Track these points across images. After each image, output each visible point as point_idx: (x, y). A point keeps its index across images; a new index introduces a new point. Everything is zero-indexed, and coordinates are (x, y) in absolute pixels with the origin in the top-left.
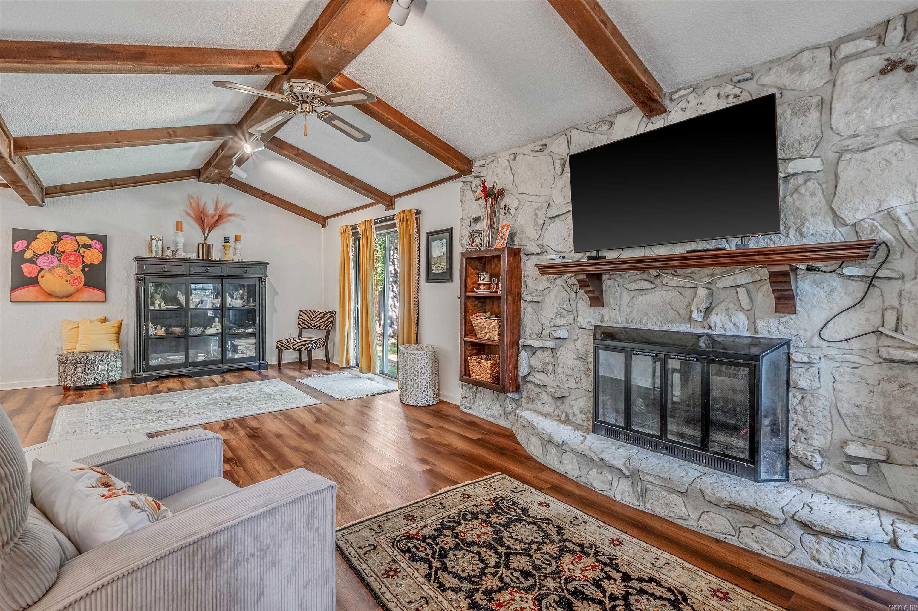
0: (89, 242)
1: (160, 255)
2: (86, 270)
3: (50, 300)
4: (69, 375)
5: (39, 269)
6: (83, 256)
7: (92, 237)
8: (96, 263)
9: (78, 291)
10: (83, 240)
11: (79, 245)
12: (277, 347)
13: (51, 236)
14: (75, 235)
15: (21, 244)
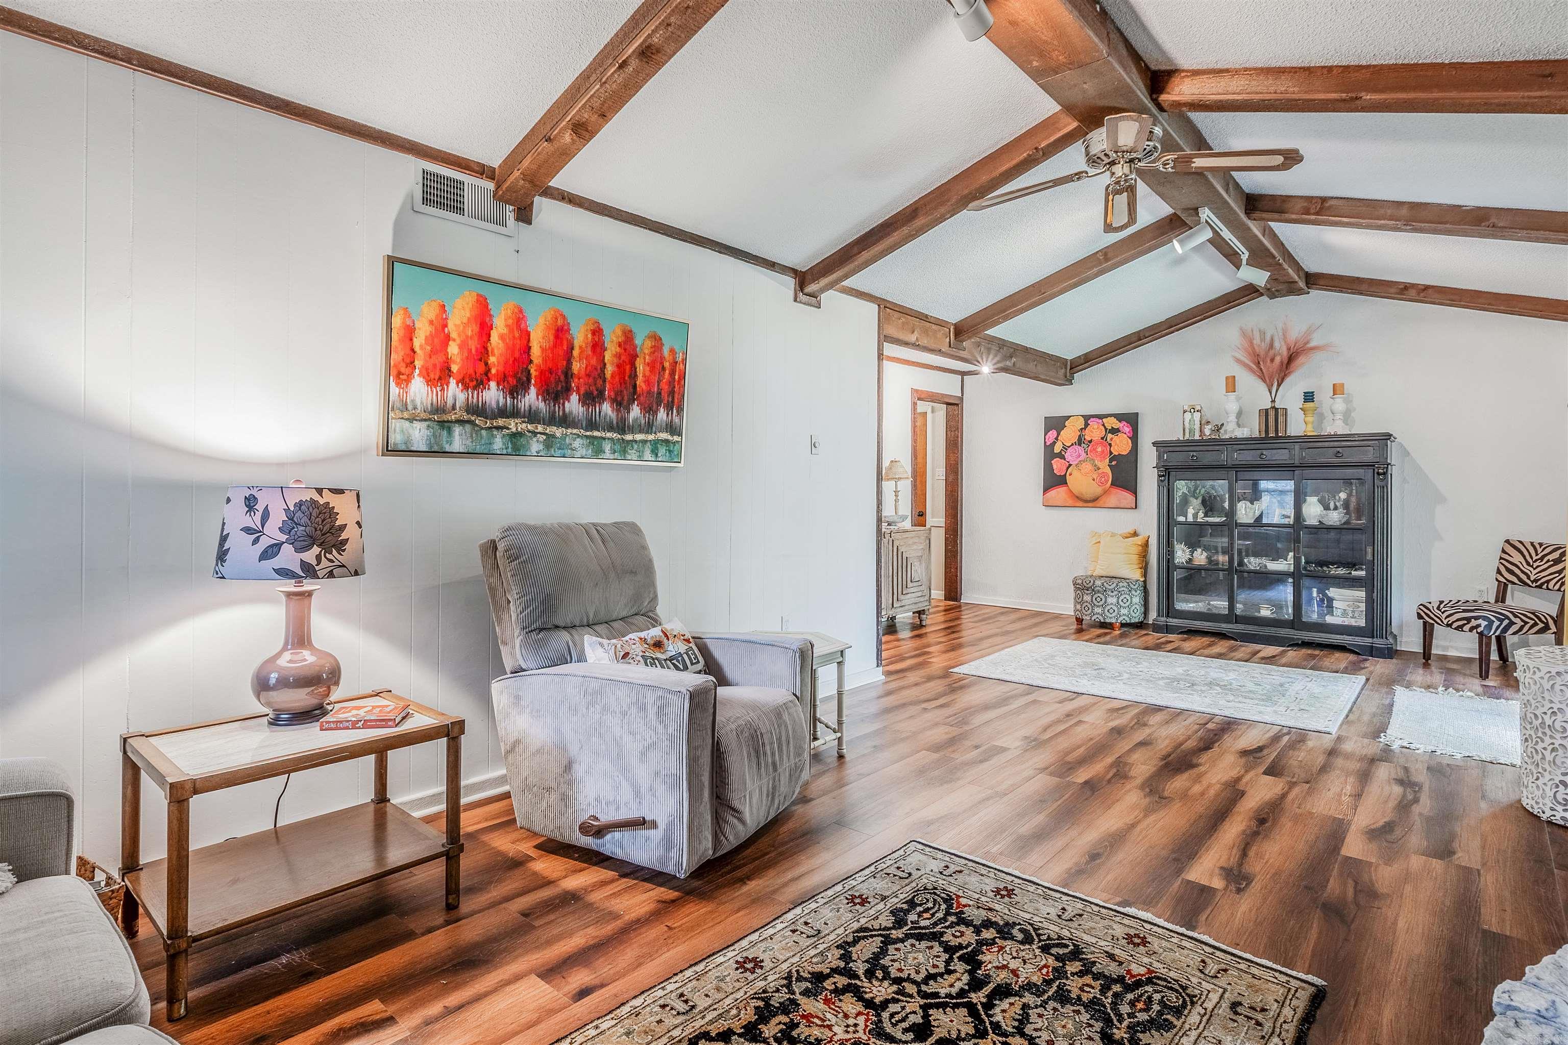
0: (1116, 424)
1: (1197, 437)
2: (1114, 463)
3: (1078, 504)
4: (1098, 606)
5: (1068, 464)
6: (1110, 445)
7: (1120, 417)
8: (1124, 453)
9: (1106, 492)
10: (1111, 423)
11: (1106, 429)
12: (1420, 617)
13: (1079, 422)
14: (1101, 417)
15: (1053, 434)
